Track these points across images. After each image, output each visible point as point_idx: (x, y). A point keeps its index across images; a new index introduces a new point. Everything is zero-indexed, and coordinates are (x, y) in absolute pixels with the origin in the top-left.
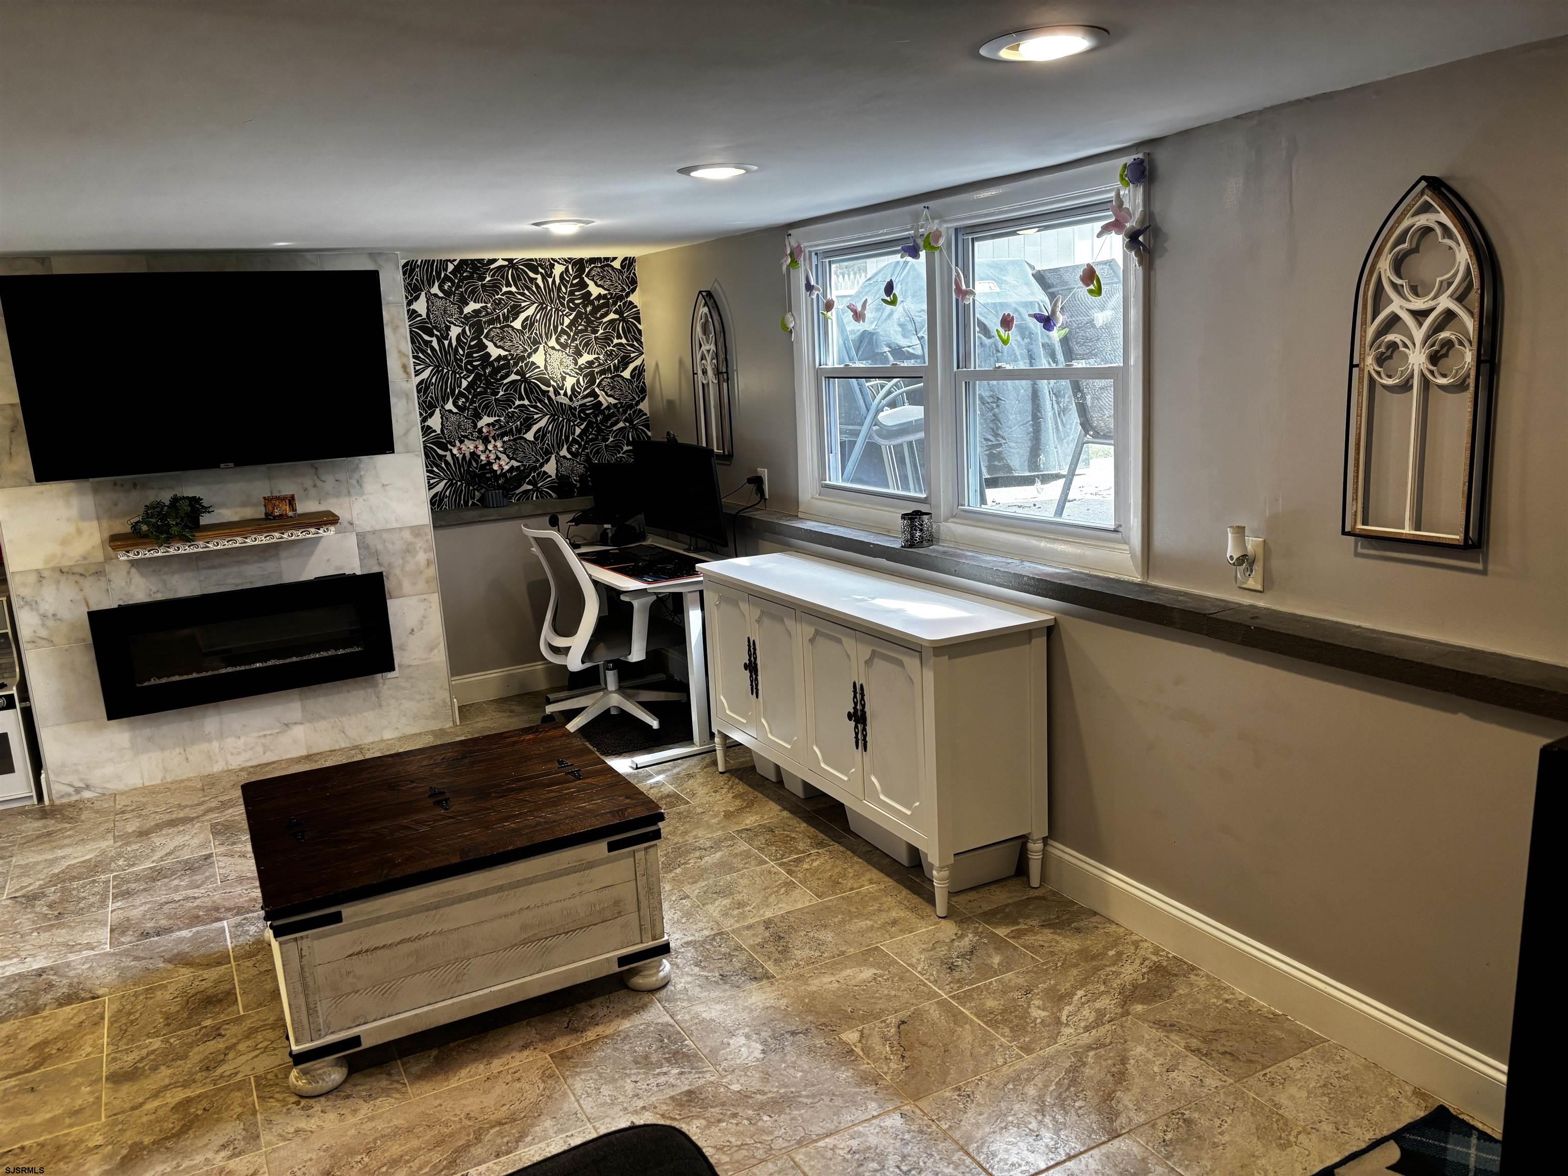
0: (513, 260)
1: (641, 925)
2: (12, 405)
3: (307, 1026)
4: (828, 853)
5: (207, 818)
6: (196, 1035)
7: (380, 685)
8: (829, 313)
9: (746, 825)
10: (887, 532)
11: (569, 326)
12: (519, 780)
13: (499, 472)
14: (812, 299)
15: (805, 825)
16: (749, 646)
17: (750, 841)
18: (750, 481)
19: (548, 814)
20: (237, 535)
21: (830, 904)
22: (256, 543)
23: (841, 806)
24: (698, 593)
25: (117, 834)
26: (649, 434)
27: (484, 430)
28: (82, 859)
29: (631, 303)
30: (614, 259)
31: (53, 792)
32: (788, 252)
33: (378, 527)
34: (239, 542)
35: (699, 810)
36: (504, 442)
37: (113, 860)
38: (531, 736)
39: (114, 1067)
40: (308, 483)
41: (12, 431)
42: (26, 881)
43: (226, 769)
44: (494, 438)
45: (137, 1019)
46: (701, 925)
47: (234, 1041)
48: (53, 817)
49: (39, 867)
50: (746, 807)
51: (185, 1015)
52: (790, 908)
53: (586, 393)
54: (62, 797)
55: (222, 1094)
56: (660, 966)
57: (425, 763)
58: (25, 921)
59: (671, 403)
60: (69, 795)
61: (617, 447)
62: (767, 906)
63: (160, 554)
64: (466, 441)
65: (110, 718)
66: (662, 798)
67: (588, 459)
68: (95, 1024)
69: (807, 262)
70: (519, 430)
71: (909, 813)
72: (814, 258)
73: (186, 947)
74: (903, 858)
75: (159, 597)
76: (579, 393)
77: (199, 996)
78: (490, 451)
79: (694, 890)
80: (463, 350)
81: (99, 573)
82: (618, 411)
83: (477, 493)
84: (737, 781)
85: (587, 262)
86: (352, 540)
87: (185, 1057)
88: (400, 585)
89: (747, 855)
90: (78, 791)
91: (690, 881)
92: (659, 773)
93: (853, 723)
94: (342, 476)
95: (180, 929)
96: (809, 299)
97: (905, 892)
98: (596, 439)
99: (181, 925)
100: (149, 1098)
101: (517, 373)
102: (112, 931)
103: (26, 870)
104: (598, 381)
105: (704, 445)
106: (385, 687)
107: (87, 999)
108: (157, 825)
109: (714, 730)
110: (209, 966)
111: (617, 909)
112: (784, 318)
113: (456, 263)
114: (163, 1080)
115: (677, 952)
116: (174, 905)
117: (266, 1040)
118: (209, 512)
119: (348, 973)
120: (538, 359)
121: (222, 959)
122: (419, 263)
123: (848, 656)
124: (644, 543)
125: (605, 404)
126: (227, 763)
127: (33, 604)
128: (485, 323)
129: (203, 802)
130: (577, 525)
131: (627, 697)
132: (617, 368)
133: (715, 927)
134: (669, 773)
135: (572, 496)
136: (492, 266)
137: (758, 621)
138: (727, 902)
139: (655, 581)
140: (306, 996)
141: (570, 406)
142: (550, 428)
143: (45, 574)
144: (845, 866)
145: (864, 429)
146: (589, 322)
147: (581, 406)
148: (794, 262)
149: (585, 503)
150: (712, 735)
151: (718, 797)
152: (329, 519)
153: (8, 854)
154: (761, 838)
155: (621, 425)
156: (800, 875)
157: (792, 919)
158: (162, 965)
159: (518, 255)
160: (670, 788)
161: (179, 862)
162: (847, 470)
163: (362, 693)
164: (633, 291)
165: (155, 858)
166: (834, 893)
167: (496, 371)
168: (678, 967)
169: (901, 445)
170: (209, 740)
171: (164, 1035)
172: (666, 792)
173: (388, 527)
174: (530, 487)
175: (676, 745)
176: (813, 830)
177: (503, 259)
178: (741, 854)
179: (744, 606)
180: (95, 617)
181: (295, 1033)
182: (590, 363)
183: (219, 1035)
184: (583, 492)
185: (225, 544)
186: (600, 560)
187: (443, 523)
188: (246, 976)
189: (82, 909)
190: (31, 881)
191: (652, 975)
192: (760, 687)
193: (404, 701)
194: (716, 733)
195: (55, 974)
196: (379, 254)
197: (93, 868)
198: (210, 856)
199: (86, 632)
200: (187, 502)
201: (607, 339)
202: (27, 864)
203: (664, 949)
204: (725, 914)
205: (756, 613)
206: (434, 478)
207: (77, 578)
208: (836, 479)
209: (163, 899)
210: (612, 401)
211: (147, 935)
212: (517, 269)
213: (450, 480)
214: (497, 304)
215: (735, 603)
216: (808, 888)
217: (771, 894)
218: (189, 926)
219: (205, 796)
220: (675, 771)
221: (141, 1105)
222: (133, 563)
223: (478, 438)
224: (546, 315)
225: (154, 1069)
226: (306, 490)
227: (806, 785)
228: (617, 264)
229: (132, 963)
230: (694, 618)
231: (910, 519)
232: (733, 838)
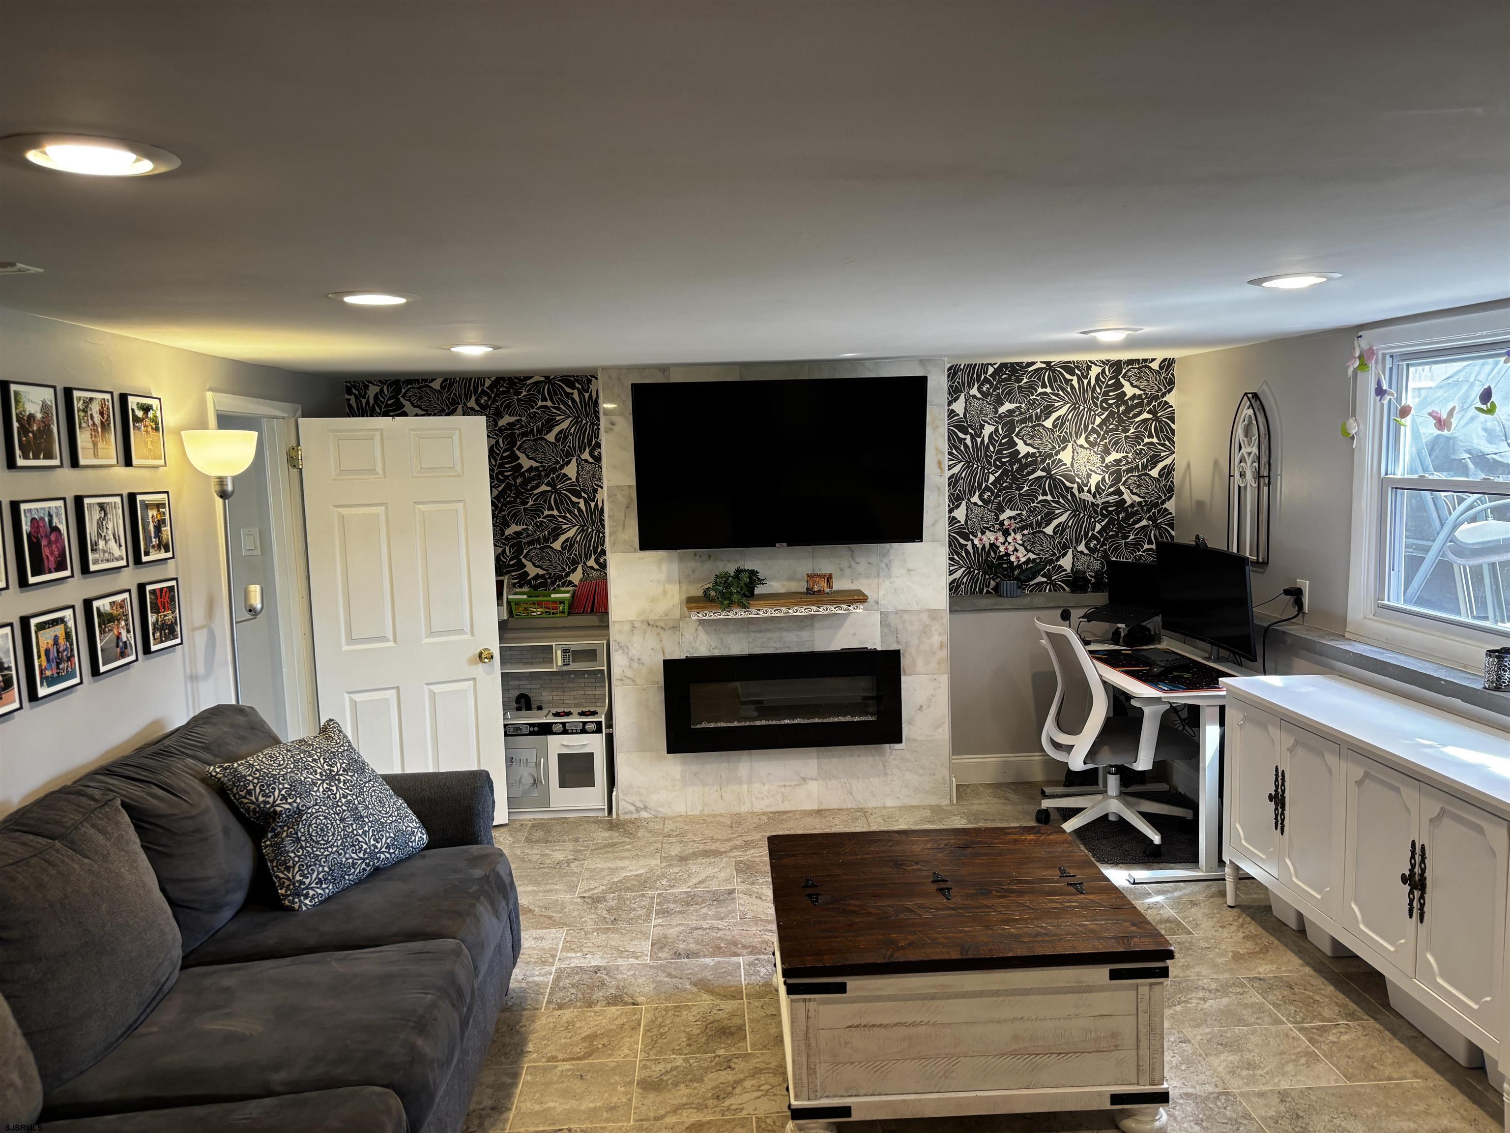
0: (1051, 362)
1: (1138, 1065)
2: (630, 486)
3: (805, 1085)
4: (1360, 1028)
5: (733, 854)
6: (711, 1062)
7: (888, 755)
8: (1403, 420)
9: (1259, 973)
10: (1464, 668)
11: (1100, 426)
12: (1020, 882)
13: (1015, 564)
14: (1382, 405)
15: (1331, 988)
16: (1277, 775)
17: (1264, 993)
18: (1287, 592)
19: (1047, 925)
20: (783, 606)
21: (1362, 1090)
22: (796, 614)
23: (1381, 976)
24: (1218, 709)
25: (663, 855)
26: (1173, 533)
27: (1006, 523)
28: (635, 873)
29: (1166, 403)
30: (1153, 360)
31: (620, 808)
32: (1357, 354)
33: (900, 608)
34: (783, 612)
35: (1203, 944)
36: (1023, 535)
37: (659, 878)
38: (1032, 837)
39: (645, 1073)
40: (845, 563)
41: (627, 507)
42: (593, 884)
43: (751, 811)
44: (1014, 531)
45: (665, 1033)
46: (1202, 1077)
47: (742, 1076)
48: (618, 830)
49: (604, 874)
50: (1259, 952)
51: (703, 1040)
52: (1310, 1084)
53: (1111, 490)
54: (626, 813)
55: (728, 1126)
56: (1157, 1114)
57: (929, 846)
58: (589, 920)
59: (1200, 504)
60: (631, 813)
61: (1138, 545)
62: (1283, 1075)
63: (722, 617)
64: (987, 531)
65: (670, 750)
66: (1161, 922)
67: (1106, 556)
68: (633, 1029)
69: (1380, 366)
70: (1039, 524)
71: (1476, 1007)
72: (1389, 361)
73: (708, 975)
74: (1461, 1056)
75: (717, 653)
76: (1103, 491)
77: (715, 1025)
78: (1009, 543)
79: (1198, 1035)
80: (994, 447)
81: (675, 628)
82: (1142, 509)
83: (992, 582)
84: (1248, 919)
85: (1124, 364)
86: (877, 617)
87: (701, 1080)
88: (914, 663)
89: (1259, 1009)
90: (638, 810)
91: (1192, 1023)
92: (1159, 893)
93: (1407, 888)
94: (874, 560)
95: (705, 956)
96: (1379, 404)
97: (1461, 1098)
98: (1117, 536)
99: (706, 953)
100: (669, 1112)
101: (1043, 470)
102: (653, 944)
103: (594, 874)
104: (1124, 479)
105: (1235, 551)
106: (892, 757)
107: (629, 1004)
108: (694, 853)
109: (1225, 858)
110: (725, 997)
111: (1114, 1042)
112: (1345, 423)
113: (996, 366)
114: (681, 1099)
115: (1175, 1102)
116: (701, 932)
117: (768, 1083)
118: (763, 584)
119: (846, 1043)
120: (1066, 456)
121: (735, 994)
122: (962, 367)
123: (1408, 811)
124: (1158, 646)
125: (1129, 502)
126: (752, 805)
127: (625, 648)
128: (1017, 422)
129: (731, 838)
130: (1089, 621)
131: (1129, 805)
132: (1145, 467)
133: (1220, 1084)
134: (1169, 895)
135: (1086, 592)
136: (1030, 369)
137: (1291, 750)
138: (1234, 1058)
139: (1171, 691)
140: (808, 1056)
141: (1092, 503)
142: (1070, 524)
143: (637, 625)
144: (1383, 1049)
145: (1436, 546)
146: (1121, 421)
147: (1103, 503)
148: (1363, 365)
149: (1101, 599)
150: (1221, 863)
151: (1225, 934)
152: (857, 598)
153: (582, 857)
154: (1277, 992)
155: (1144, 523)
156: (1325, 1047)
157: (1314, 1098)
158: (688, 987)
159: (1055, 359)
160: (1170, 912)
161: (709, 892)
162: (1409, 591)
163: (870, 759)
164: (1170, 391)
165: (690, 884)
166: (1366, 1078)
167: (1022, 467)
168: (1175, 1119)
169: (1481, 566)
170: (741, 783)
171: (686, 1054)
172: (1166, 916)
173: (909, 608)
174: (1045, 580)
175: (1178, 865)
176: (1341, 996)
177: (1041, 362)
178: (1252, 1005)
179: (1275, 732)
180: (670, 666)
181: (795, 1088)
182: (1118, 462)
183: (730, 1067)
184: (1097, 588)
185: (771, 613)
186: (1111, 660)
187: (958, 608)
188: (755, 1015)
189: (632, 919)
190: (597, 885)
191: (1147, 1122)
192: (1286, 823)
193: (908, 773)
194: (1228, 862)
195: (607, 974)
196: (928, 360)
197: (644, 883)
198: (731, 892)
199: (659, 676)
200: (747, 575)
201: (1138, 438)
202: (595, 869)
203: (1162, 1098)
204: (1232, 1072)
205: (1289, 741)
206: (954, 565)
207: (659, 630)
208: (1396, 599)
209: (694, 924)
210: (1137, 499)
211: (678, 955)
212: (1054, 371)
213: (968, 568)
214: (1031, 405)
215: (1263, 726)
216: (1333, 1064)
217: (1288, 1062)
218: (712, 955)
219: (733, 834)
220: (1176, 894)
221: (663, 1117)
222: (701, 622)
223: (999, 530)
224: (1078, 415)
225: (676, 1085)
226: (842, 570)
227: (1335, 943)
228: (1155, 366)
229: (666, 979)
230: (1211, 735)
231: (1497, 657)
232: (1243, 985)
